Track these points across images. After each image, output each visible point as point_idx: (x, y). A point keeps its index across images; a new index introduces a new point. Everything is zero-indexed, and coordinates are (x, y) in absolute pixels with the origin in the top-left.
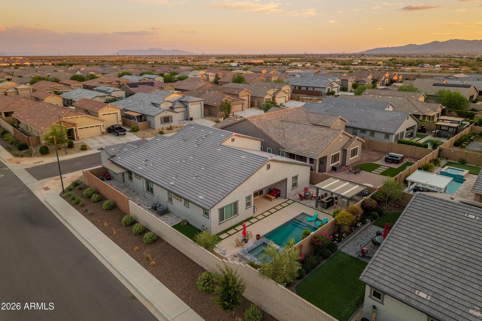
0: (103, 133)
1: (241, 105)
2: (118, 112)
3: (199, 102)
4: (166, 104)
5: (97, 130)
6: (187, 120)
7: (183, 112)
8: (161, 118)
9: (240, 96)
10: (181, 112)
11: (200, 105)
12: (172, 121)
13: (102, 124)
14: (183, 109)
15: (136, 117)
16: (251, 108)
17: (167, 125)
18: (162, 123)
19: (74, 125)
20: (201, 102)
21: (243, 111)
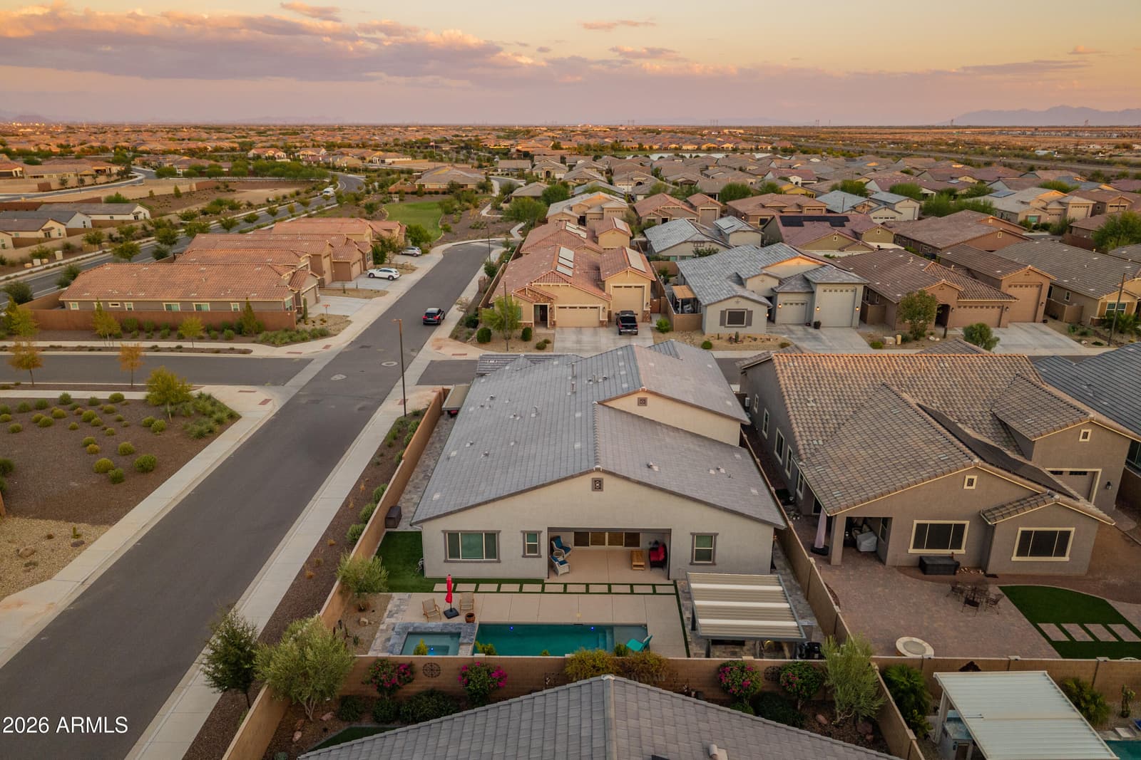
0: (602, 324)
1: (996, 311)
2: (645, 285)
3: (851, 287)
4: (762, 281)
5: (592, 317)
6: (808, 324)
7: (803, 304)
8: (723, 313)
9: (1004, 285)
10: (797, 304)
11: (850, 294)
12: (749, 324)
13: (601, 306)
14: (801, 298)
15: (680, 302)
16: (1045, 322)
17: (732, 331)
18: (722, 323)
19: (549, 299)
20: (857, 286)
21: (999, 326)
